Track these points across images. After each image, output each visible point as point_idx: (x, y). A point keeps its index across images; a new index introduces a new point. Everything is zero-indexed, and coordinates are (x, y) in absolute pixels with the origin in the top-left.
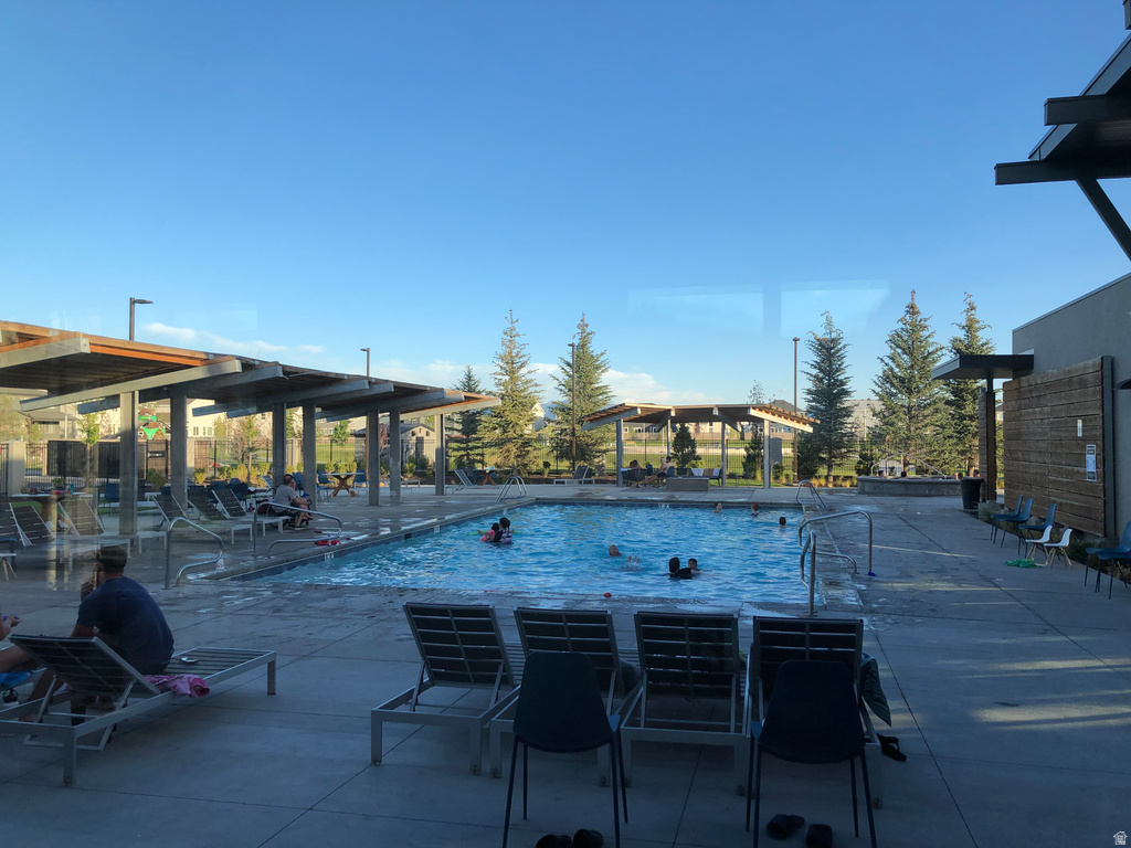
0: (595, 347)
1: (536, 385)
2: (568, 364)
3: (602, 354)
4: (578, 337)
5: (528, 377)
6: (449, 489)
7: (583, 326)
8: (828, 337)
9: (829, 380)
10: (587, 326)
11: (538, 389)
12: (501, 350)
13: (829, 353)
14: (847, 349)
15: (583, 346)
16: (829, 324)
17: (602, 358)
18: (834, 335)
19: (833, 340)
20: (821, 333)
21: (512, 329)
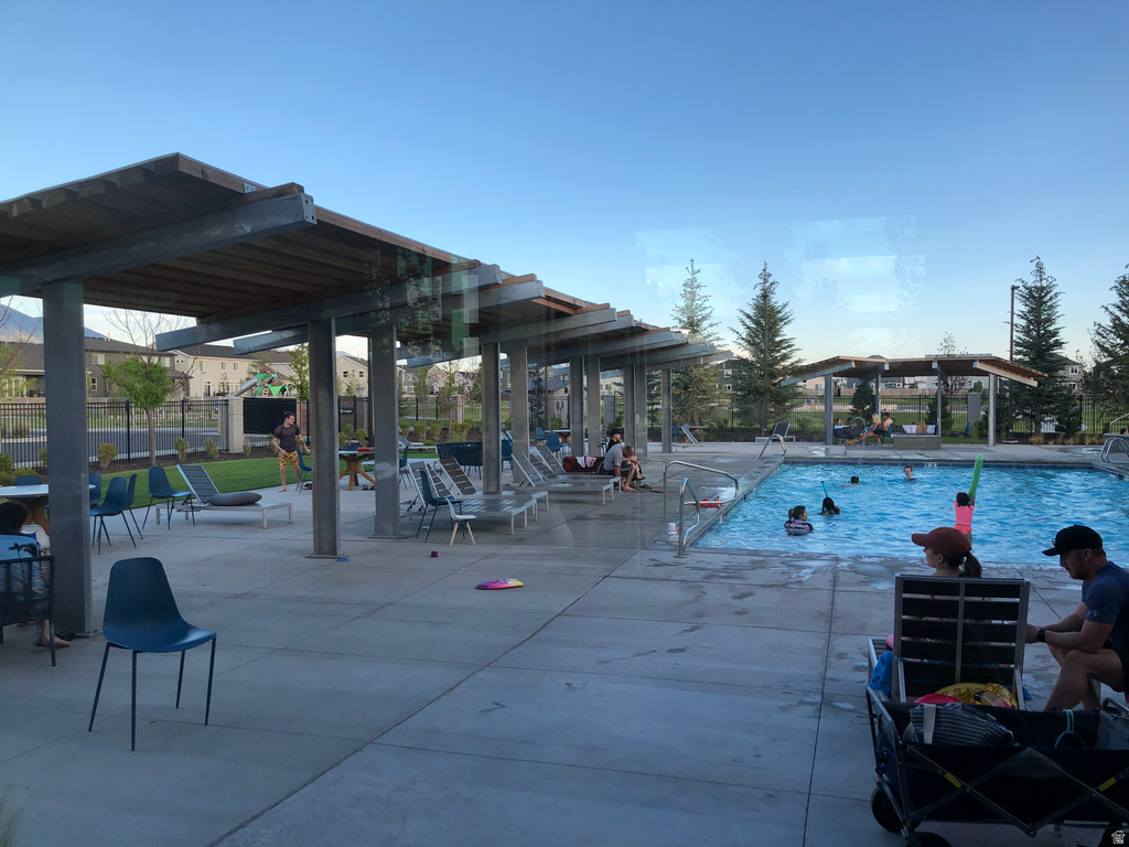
0: (777, 299)
1: (718, 339)
2: (749, 317)
3: (785, 306)
4: (759, 287)
5: (710, 330)
6: (677, 448)
7: (765, 276)
8: (1038, 285)
9: (1038, 332)
10: (770, 275)
11: (720, 343)
12: (682, 303)
13: (1038, 302)
14: (1059, 297)
15: (765, 296)
16: (1040, 270)
17: (786, 310)
18: (1044, 283)
19: (1042, 289)
20: (1031, 281)
21: (694, 280)
